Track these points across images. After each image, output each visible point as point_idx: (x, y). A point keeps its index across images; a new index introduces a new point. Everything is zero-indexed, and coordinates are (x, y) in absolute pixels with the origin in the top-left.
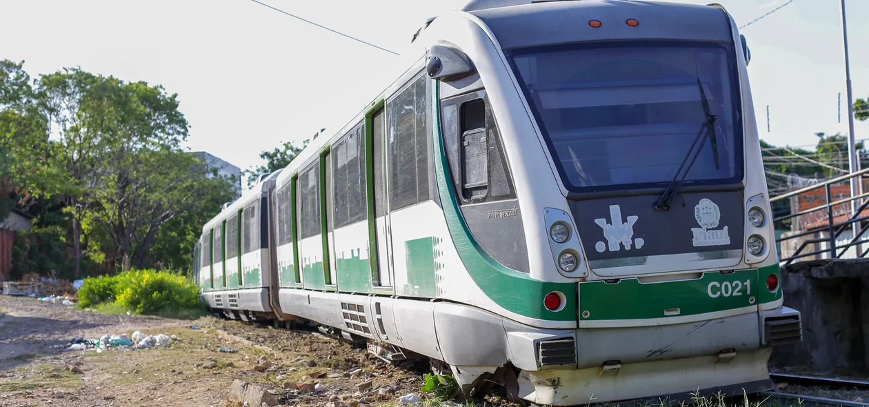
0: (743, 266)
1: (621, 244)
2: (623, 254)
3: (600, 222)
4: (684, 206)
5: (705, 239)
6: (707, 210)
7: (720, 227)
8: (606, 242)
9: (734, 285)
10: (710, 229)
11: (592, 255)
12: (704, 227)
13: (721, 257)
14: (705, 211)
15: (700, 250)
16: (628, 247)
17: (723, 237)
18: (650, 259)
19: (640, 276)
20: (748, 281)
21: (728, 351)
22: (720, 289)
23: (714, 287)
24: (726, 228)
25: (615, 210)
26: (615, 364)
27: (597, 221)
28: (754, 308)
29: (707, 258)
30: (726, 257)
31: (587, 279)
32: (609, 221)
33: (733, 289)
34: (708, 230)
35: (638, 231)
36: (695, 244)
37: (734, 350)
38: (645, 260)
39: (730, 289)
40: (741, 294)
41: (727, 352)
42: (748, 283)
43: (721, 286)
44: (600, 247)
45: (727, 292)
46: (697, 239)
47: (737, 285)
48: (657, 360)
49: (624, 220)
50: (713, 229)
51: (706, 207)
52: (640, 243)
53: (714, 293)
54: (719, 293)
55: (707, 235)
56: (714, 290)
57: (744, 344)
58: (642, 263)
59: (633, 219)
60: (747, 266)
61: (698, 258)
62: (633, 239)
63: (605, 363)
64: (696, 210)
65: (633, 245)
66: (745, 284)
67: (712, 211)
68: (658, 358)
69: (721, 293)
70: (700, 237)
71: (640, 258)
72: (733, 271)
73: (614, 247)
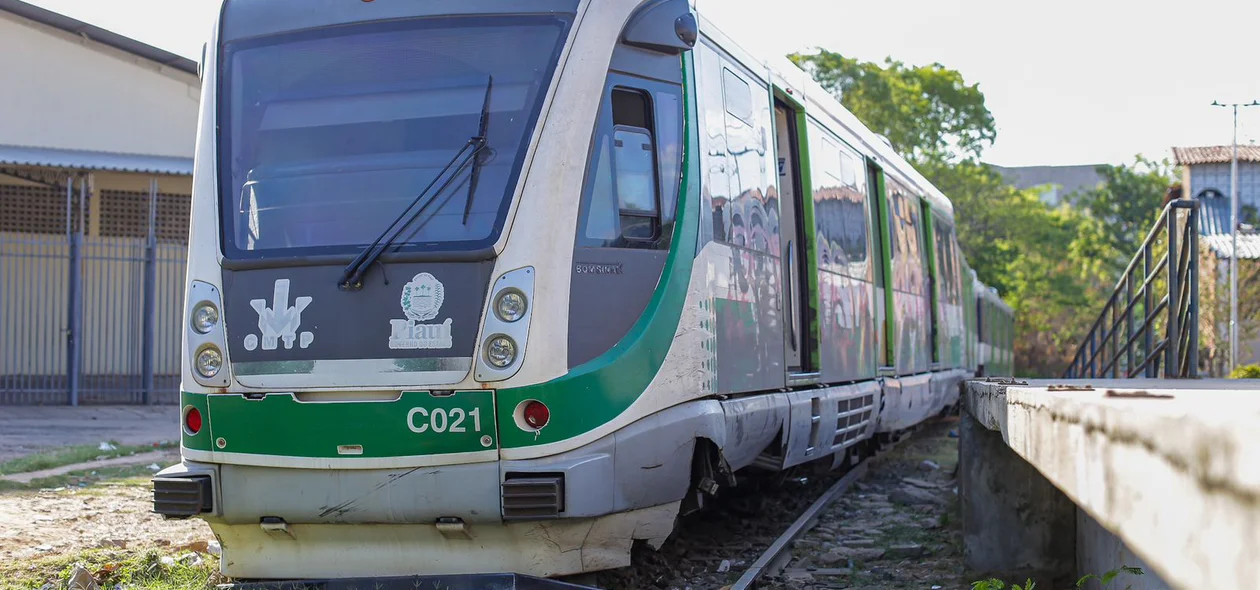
0: (471, 385)
1: (280, 339)
2: (282, 356)
3: (257, 304)
4: (386, 283)
5: (411, 337)
6: (424, 292)
7: (439, 320)
8: (260, 335)
9: (451, 414)
10: (421, 322)
11: (238, 355)
12: (412, 319)
13: (433, 368)
14: (420, 293)
15: (399, 354)
16: (289, 346)
17: (441, 337)
18: (319, 364)
19: (298, 390)
20: (477, 409)
21: (448, 520)
22: (427, 420)
23: (417, 416)
24: (449, 321)
25: (282, 286)
26: (277, 522)
27: (253, 303)
28: (493, 454)
29: (410, 368)
30: (442, 368)
31: (228, 390)
32: (270, 305)
33: (451, 421)
34: (417, 323)
35: (307, 321)
36: (393, 344)
37: (459, 520)
38: (312, 367)
39: (443, 421)
40: (463, 430)
41: (446, 522)
42: (476, 413)
43: (430, 414)
44: (250, 343)
45: (439, 425)
46: (396, 338)
47: (457, 415)
48: (338, 523)
49: (291, 303)
50: (427, 322)
51: (423, 287)
52: (307, 339)
53: (417, 424)
54: (426, 426)
55: (415, 332)
56: (419, 420)
57: (473, 512)
58: (306, 371)
59: (304, 302)
60: (478, 386)
61: (396, 367)
62: (298, 333)
63: (263, 520)
64: (405, 291)
65: (297, 342)
66: (471, 414)
67: (432, 292)
68: (338, 520)
69: (430, 427)
70: (402, 335)
71: (304, 363)
72: (452, 391)
73: (270, 344)
